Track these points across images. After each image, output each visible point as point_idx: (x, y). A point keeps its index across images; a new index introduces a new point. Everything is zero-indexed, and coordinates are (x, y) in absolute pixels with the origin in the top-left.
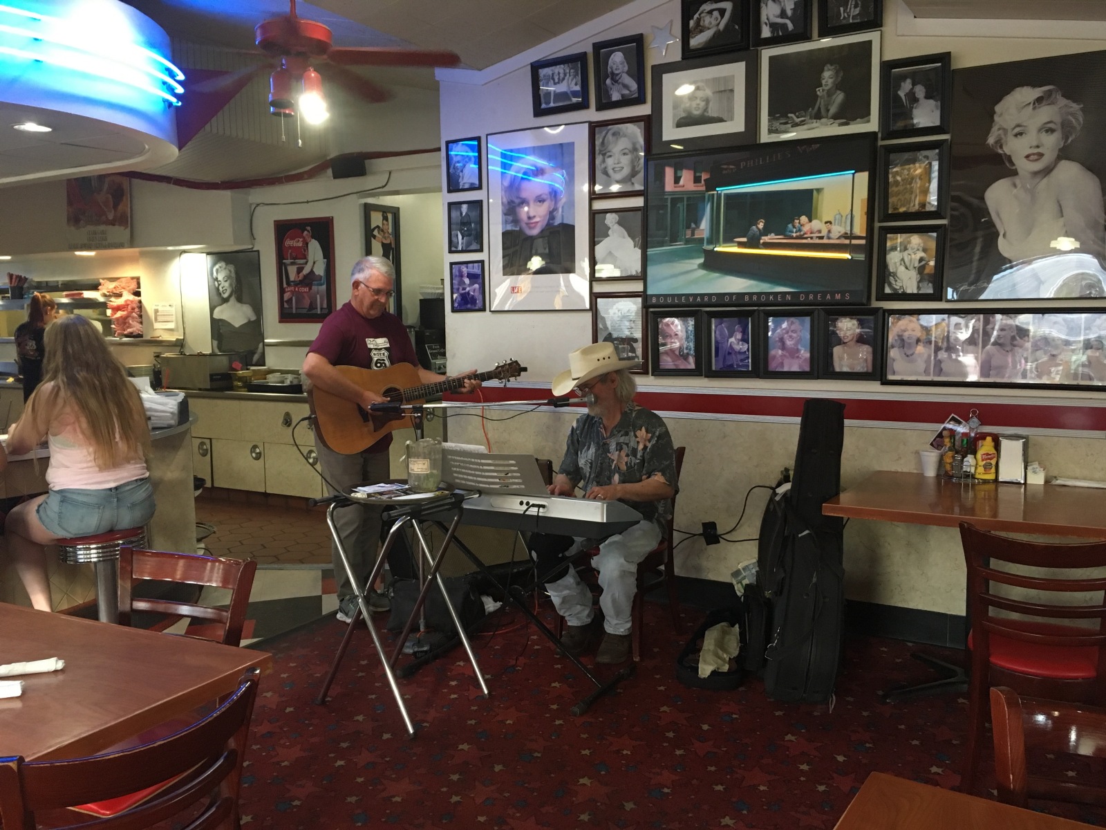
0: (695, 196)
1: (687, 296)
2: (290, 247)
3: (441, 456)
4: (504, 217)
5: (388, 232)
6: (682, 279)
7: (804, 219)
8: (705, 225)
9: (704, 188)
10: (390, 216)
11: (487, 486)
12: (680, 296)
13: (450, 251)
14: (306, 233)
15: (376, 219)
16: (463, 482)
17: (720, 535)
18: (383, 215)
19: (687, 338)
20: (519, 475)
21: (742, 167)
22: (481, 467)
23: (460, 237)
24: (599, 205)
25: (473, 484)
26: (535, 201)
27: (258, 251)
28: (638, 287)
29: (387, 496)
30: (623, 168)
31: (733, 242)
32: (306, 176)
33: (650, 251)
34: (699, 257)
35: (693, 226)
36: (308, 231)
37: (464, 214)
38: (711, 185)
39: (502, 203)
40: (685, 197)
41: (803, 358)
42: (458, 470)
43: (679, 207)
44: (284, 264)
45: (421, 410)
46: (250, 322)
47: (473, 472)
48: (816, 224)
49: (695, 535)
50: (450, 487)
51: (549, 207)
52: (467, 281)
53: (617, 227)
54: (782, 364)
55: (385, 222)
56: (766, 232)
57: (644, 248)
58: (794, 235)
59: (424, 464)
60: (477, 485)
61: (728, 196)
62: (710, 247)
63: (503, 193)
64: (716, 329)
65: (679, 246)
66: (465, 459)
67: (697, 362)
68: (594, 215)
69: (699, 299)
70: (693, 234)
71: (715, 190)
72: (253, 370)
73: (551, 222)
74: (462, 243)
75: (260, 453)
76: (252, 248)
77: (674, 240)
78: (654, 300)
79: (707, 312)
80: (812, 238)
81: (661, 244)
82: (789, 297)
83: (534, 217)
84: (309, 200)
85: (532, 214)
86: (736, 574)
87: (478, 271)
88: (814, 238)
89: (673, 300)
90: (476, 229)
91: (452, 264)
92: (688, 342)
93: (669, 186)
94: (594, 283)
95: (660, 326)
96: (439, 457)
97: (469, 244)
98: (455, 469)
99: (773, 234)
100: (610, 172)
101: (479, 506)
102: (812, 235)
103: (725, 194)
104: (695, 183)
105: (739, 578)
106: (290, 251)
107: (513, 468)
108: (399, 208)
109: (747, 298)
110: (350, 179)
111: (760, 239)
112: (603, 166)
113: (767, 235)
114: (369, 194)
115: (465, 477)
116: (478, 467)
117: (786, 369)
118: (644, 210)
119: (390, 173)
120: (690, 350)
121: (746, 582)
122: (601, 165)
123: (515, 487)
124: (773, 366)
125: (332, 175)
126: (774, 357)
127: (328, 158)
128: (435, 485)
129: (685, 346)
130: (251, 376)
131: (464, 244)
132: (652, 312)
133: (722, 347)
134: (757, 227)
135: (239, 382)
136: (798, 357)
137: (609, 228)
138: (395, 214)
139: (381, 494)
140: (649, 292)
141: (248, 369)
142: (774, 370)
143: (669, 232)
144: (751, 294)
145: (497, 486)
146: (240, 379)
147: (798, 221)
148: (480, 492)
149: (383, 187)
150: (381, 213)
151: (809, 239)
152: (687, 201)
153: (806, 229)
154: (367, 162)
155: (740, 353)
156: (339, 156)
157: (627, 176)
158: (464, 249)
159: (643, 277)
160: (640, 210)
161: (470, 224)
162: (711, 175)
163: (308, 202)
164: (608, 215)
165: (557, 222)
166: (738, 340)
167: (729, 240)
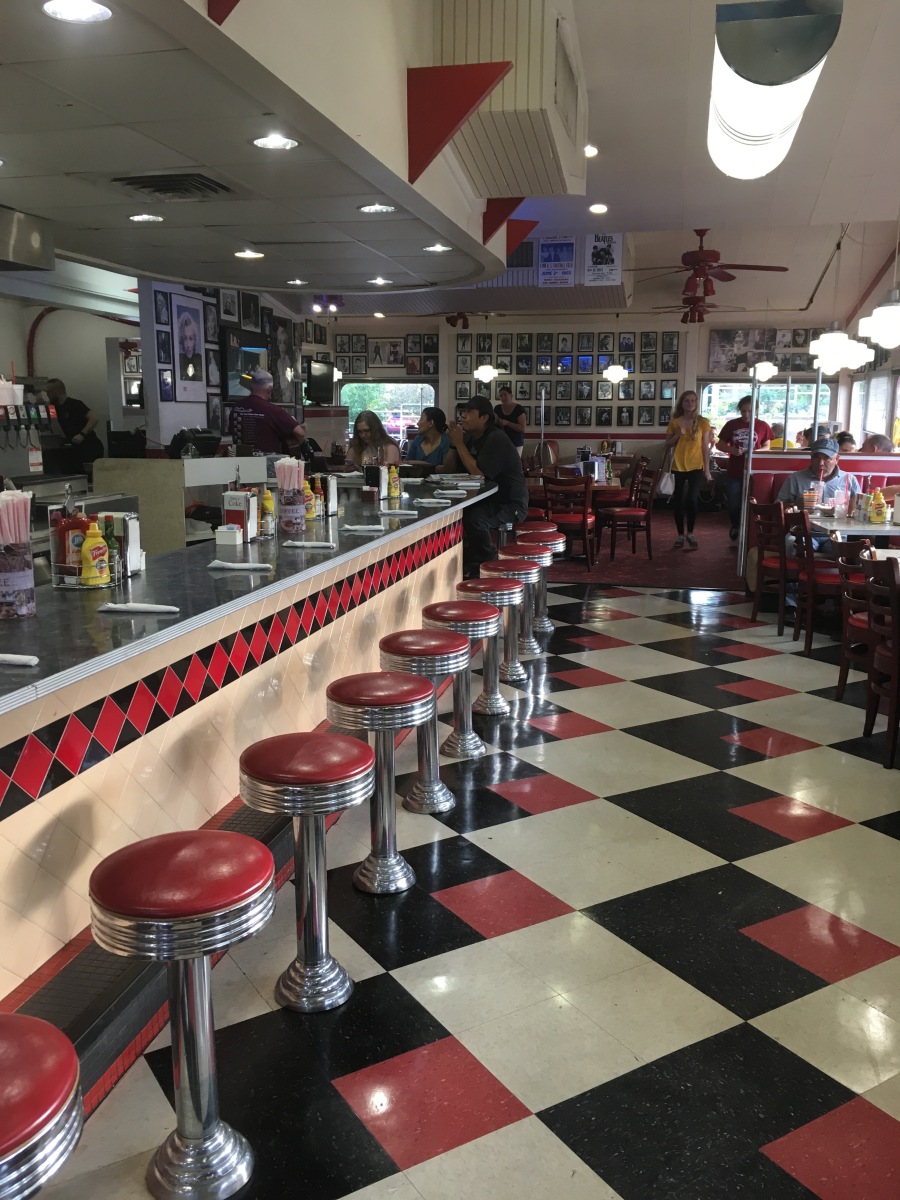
23: (162, 353)
37: (163, 338)
74: (163, 358)
97: (166, 358)
158: (164, 361)
161: (165, 344)
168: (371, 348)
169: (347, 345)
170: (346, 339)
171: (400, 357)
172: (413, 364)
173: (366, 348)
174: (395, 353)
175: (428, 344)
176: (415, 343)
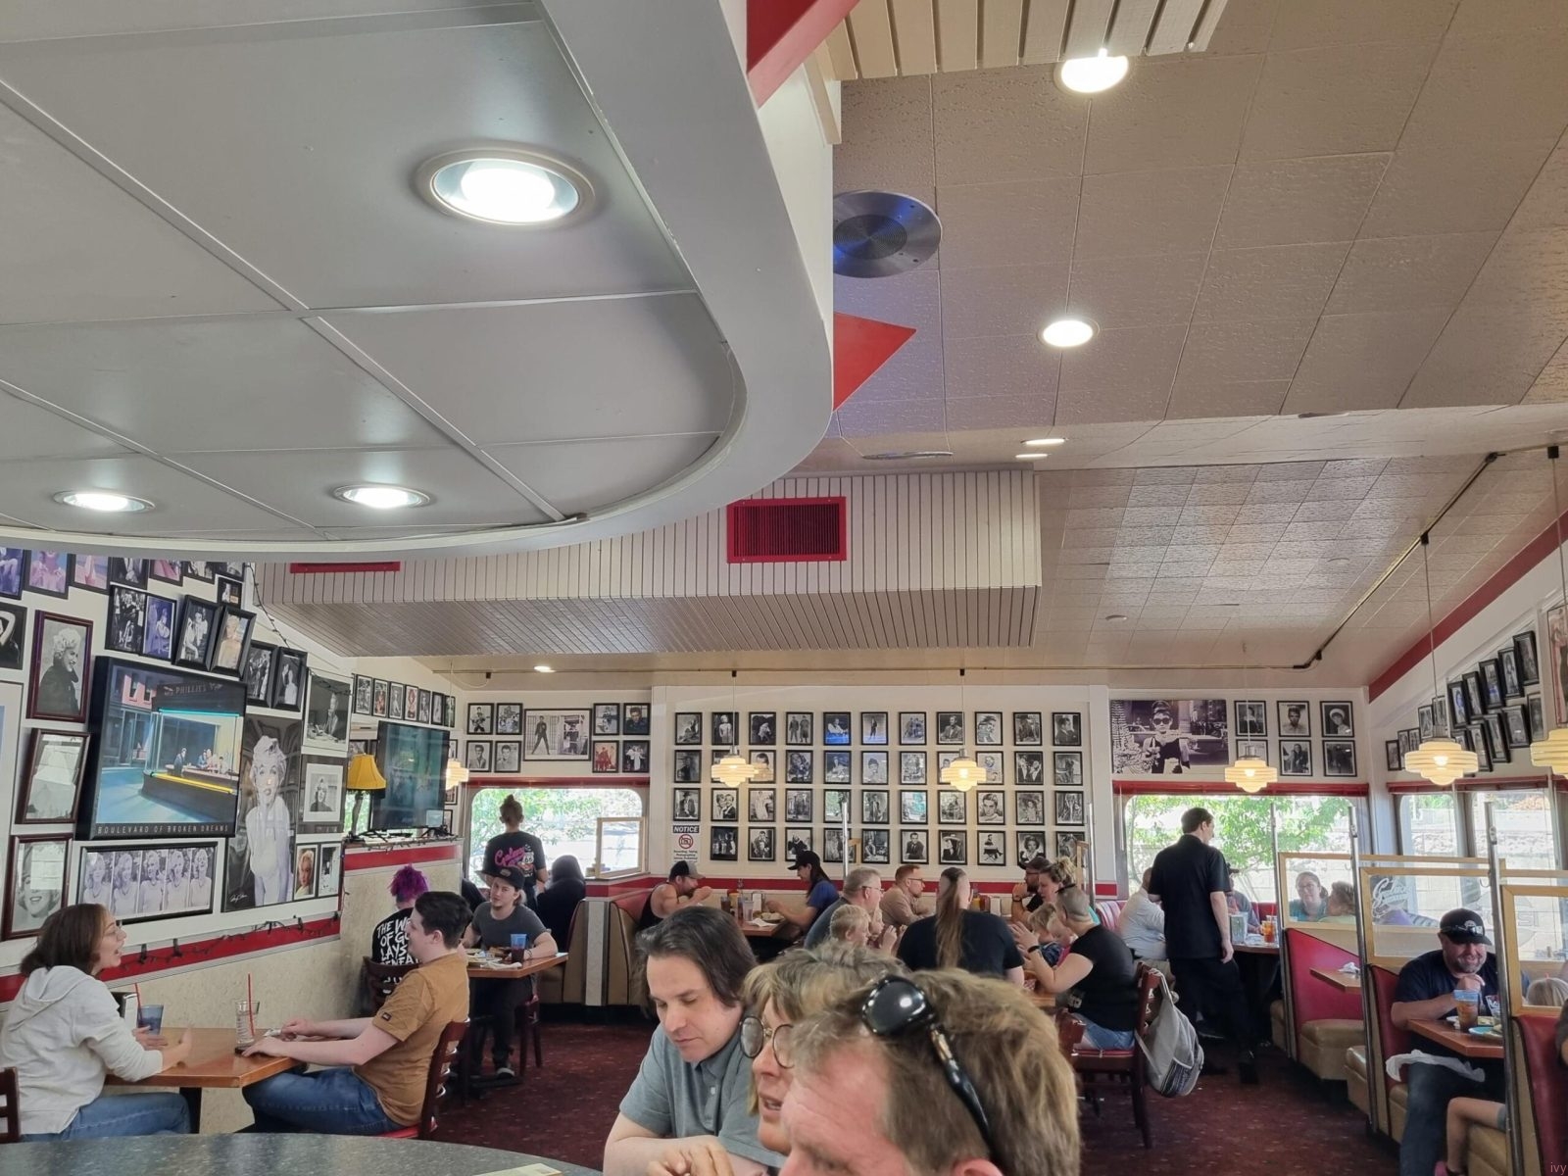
1: (127, 825)
7: (208, 752)
21: (177, 692)
34: (140, 782)
43: (131, 723)
48: (215, 758)
56: (186, 761)
58: (202, 766)
61: (167, 721)
62: (149, 772)
65: (126, 767)
69: (135, 829)
71: (159, 711)
78: (100, 830)
80: (212, 771)
81: (112, 764)
82: (195, 829)
89: (116, 830)
102: (212, 768)
103: (165, 717)
109: (169, 829)
111: (182, 768)
134: (181, 755)
143: (120, 750)
144: (172, 825)
147: (205, 753)
152: (137, 717)
153: (209, 762)
168: (531, 727)
169: (488, 721)
170: (486, 711)
171: (581, 742)
172: (604, 754)
173: (520, 726)
174: (573, 735)
175: (631, 721)
176: (609, 718)
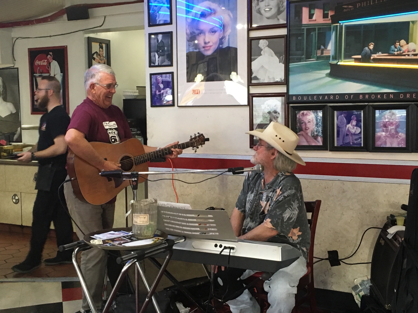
0: (323, 27)
1: (318, 95)
2: (39, 66)
3: (157, 211)
4: (187, 42)
5: (103, 56)
6: (314, 84)
7: (403, 42)
8: (331, 48)
9: (330, 22)
10: (104, 46)
11: (191, 233)
12: (313, 95)
13: (150, 66)
14: (49, 56)
15: (95, 47)
16: (172, 230)
17: (341, 260)
18: (99, 45)
19: (317, 124)
20: (215, 225)
21: (357, 7)
22: (186, 220)
23: (157, 56)
24: (254, 34)
25: (180, 231)
26: (209, 32)
27: (18, 68)
28: (283, 89)
29: (118, 242)
30: (271, 9)
31: (351, 58)
32: (49, 20)
33: (292, 65)
34: (327, 69)
35: (322, 47)
36: (51, 55)
37: (160, 41)
38: (335, 20)
39: (186, 33)
40: (317, 27)
41: (401, 138)
42: (168, 221)
43: (312, 35)
44: (35, 76)
45: (137, 176)
46: (12, 114)
47: (180, 223)
48: (411, 46)
49: (322, 259)
50: (164, 234)
51: (219, 35)
52: (162, 86)
53: (267, 49)
54: (385, 143)
55: (101, 49)
56: (375, 51)
57: (287, 64)
58: (396, 53)
59: (145, 218)
60: (182, 232)
61: (348, 27)
62: (335, 62)
63: (187, 26)
64: (338, 118)
65: (312, 61)
66: (174, 213)
67: (324, 141)
68: (250, 41)
69: (326, 98)
70: (322, 53)
71: (338, 23)
72: (14, 145)
73: (221, 46)
74: (158, 61)
75: (18, 199)
76: (14, 66)
77: (308, 57)
78: (294, 98)
79: (331, 106)
80: (408, 55)
81: (299, 60)
82: (392, 96)
83: (209, 42)
84: (51, 35)
85: (207, 40)
86: (355, 288)
87: (170, 80)
88: (411, 55)
89: (308, 98)
90: (168, 50)
91: (151, 75)
92: (317, 127)
93: (305, 20)
94: (250, 87)
95: (298, 116)
96: (155, 212)
97: (163, 61)
98: (166, 220)
99: (380, 53)
100: (263, 12)
101: (184, 247)
102: (409, 53)
103: (345, 25)
104: (323, 18)
105: (358, 291)
106: (38, 68)
107: (211, 220)
108: (110, 40)
109: (361, 97)
110: (78, 21)
111: (371, 56)
112: (257, 7)
113: (376, 54)
114: (91, 31)
115: (174, 226)
116: (184, 219)
117: (388, 145)
118: (287, 38)
119: (105, 17)
120: (319, 132)
121: (362, 293)
122: (256, 7)
123: (211, 234)
124: (378, 144)
125: (66, 18)
126: (380, 137)
127: (64, 8)
128: (153, 233)
129: (315, 130)
130: (12, 150)
131: (160, 61)
132: (292, 107)
133: (342, 130)
134: (369, 48)
135: (5, 153)
136: (397, 137)
137: (262, 50)
138: (107, 44)
139: (113, 240)
140: (291, 93)
141: (10, 145)
142: (379, 146)
143: (305, 52)
144: (364, 94)
145: (198, 233)
146: (5, 151)
147: (399, 43)
148: (185, 237)
149: (100, 26)
150: (99, 44)
151: (407, 56)
152: (318, 30)
153: (404, 49)
154: (90, 10)
155: (355, 134)
156: (71, 6)
157: (274, 14)
158: (160, 64)
159: (286, 82)
160: (284, 37)
161: (164, 47)
162: (335, 13)
163: (50, 36)
164: (261, 41)
165: (225, 45)
166: (354, 125)
167: (348, 56)
